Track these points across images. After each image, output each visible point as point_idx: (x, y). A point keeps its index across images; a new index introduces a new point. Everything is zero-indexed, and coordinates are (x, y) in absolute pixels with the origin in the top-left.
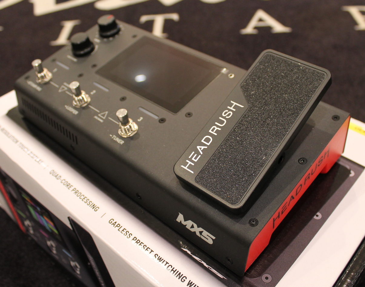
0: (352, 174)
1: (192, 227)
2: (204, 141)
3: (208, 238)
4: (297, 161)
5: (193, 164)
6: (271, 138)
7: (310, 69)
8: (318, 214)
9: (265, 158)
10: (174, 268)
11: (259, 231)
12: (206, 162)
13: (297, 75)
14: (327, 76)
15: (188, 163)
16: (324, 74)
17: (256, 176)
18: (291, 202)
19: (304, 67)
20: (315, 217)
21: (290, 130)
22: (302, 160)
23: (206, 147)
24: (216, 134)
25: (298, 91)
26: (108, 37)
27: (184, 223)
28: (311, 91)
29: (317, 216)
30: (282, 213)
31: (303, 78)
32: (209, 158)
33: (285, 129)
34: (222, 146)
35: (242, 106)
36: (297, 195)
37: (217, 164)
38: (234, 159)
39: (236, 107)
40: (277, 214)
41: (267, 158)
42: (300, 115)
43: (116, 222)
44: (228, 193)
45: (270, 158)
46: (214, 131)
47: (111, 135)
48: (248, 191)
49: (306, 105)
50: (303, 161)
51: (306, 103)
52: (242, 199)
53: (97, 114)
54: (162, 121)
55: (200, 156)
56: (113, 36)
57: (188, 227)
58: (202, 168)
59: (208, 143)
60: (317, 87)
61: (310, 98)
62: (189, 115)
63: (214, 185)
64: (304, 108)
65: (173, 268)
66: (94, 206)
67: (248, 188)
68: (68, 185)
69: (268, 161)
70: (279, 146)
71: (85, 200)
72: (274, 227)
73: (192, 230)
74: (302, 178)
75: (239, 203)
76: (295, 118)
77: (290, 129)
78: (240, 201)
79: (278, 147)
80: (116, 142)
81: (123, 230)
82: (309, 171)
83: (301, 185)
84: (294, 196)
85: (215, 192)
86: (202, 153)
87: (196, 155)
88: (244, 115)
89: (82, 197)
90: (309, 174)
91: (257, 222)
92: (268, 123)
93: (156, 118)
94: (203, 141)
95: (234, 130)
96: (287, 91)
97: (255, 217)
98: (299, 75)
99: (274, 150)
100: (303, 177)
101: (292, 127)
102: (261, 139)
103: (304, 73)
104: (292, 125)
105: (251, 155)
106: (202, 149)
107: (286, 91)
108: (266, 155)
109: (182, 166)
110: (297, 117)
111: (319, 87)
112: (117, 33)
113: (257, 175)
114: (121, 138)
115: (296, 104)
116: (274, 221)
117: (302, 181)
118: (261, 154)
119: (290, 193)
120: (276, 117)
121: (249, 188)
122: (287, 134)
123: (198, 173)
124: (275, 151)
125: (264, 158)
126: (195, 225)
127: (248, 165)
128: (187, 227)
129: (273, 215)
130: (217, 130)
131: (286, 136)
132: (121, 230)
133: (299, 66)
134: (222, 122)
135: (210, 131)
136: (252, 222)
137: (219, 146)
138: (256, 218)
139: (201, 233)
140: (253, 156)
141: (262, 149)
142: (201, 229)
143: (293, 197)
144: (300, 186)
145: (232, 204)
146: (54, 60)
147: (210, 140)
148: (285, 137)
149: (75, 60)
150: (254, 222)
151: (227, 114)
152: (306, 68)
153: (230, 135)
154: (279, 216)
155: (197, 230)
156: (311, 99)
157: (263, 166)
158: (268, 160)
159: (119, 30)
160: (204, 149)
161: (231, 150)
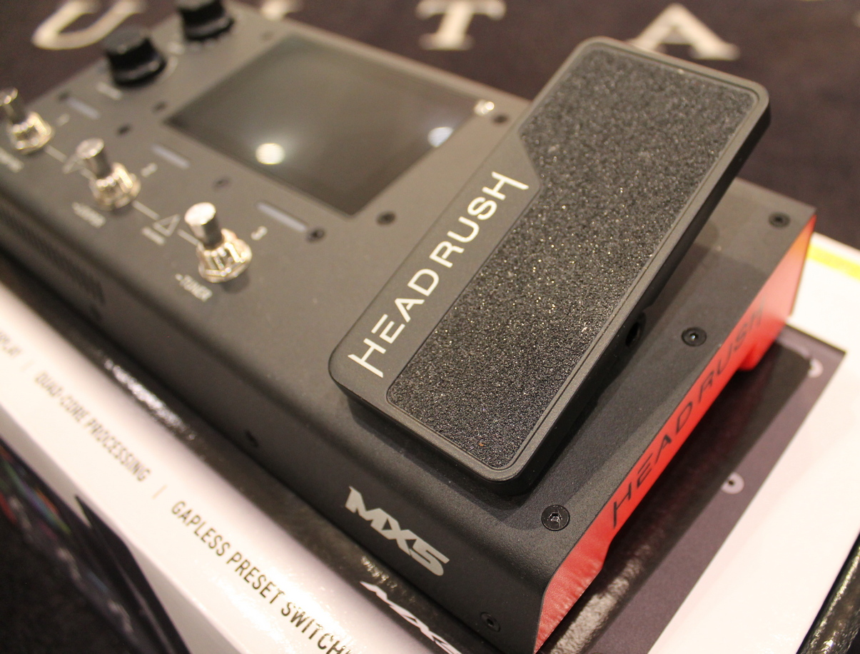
0: (816, 369)
1: (387, 526)
2: (417, 283)
3: (431, 559)
4: (678, 337)
5: (383, 351)
6: (605, 272)
7: (709, 85)
8: (734, 477)
9: (588, 330)
10: (338, 642)
11: (571, 545)
12: (420, 344)
13: (676, 101)
14: (759, 100)
15: (369, 347)
16: (748, 96)
17: (563, 383)
18: (662, 451)
19: (694, 78)
20: (726, 487)
21: (658, 248)
22: (692, 335)
23: (421, 302)
24: (449, 265)
25: (679, 141)
26: (201, 39)
27: (366, 515)
28: (716, 141)
29: (731, 483)
30: (639, 484)
31: (693, 107)
32: (428, 333)
33: (643, 244)
34: (465, 297)
35: (524, 187)
36: (678, 430)
37: (449, 348)
38: (499, 334)
39: (506, 189)
40: (623, 490)
41: (593, 328)
42: (686, 206)
43: (189, 512)
44: (481, 433)
45: (603, 330)
46: (446, 255)
47: (179, 277)
48: (536, 426)
49: (703, 178)
50: (697, 337)
51: (701, 174)
52: (519, 452)
53: (149, 223)
54: (316, 235)
55: (402, 327)
56: (216, 35)
57: (378, 525)
58: (408, 360)
59: (427, 288)
60: (731, 130)
61: (714, 160)
62: (387, 218)
63: (441, 410)
64: (697, 187)
65: (334, 642)
66: (137, 468)
67: (538, 419)
68: (78, 412)
69: (598, 336)
70: (627, 295)
71: (116, 451)
72: (615, 525)
73: (388, 535)
74: (693, 385)
75: (512, 462)
76: (672, 215)
77: (660, 245)
78: (515, 457)
79: (625, 297)
80: (189, 294)
81: (207, 534)
82: (712, 366)
83: (690, 404)
84: (671, 436)
85: (440, 431)
86: (408, 318)
87: (391, 324)
88: (527, 211)
89: (110, 443)
90: (712, 373)
91: (566, 516)
92: (597, 231)
93: (300, 228)
94: (412, 284)
95: (500, 252)
96: (648, 143)
97: (560, 503)
98: (681, 101)
99: (615, 307)
100: (696, 381)
101: (663, 240)
102: (577, 274)
103: (695, 93)
104: (663, 233)
105: (549, 322)
106: (409, 307)
107: (646, 141)
108: (589, 320)
109: (353, 357)
110: (677, 211)
111: (737, 129)
112: (227, 29)
113: (565, 380)
114: (204, 282)
115: (674, 175)
116: (616, 507)
117: (692, 395)
118: (576, 318)
119: (660, 429)
120: (618, 213)
121: (542, 418)
122: (650, 260)
123: (397, 375)
124: (617, 309)
125: (585, 328)
126: (394, 523)
127: (539, 351)
128: (374, 525)
129: (612, 495)
130: (453, 253)
131: (647, 264)
132: (202, 532)
133: (681, 77)
134: (467, 231)
135: (434, 256)
136: (551, 518)
137: (456, 297)
138: (565, 506)
139: (410, 543)
140: (552, 325)
141: (578, 305)
142: (409, 534)
143: (667, 439)
144: (686, 407)
145: (491, 465)
146: (64, 97)
147: (431, 279)
148: (645, 268)
149: (115, 94)
150: (556, 515)
151: (482, 208)
152: (700, 82)
153: (488, 265)
154: (629, 494)
155: (399, 535)
156: (715, 164)
157: (583, 353)
158: (595, 336)
159: (231, 23)
160: (415, 306)
161: (490, 309)
